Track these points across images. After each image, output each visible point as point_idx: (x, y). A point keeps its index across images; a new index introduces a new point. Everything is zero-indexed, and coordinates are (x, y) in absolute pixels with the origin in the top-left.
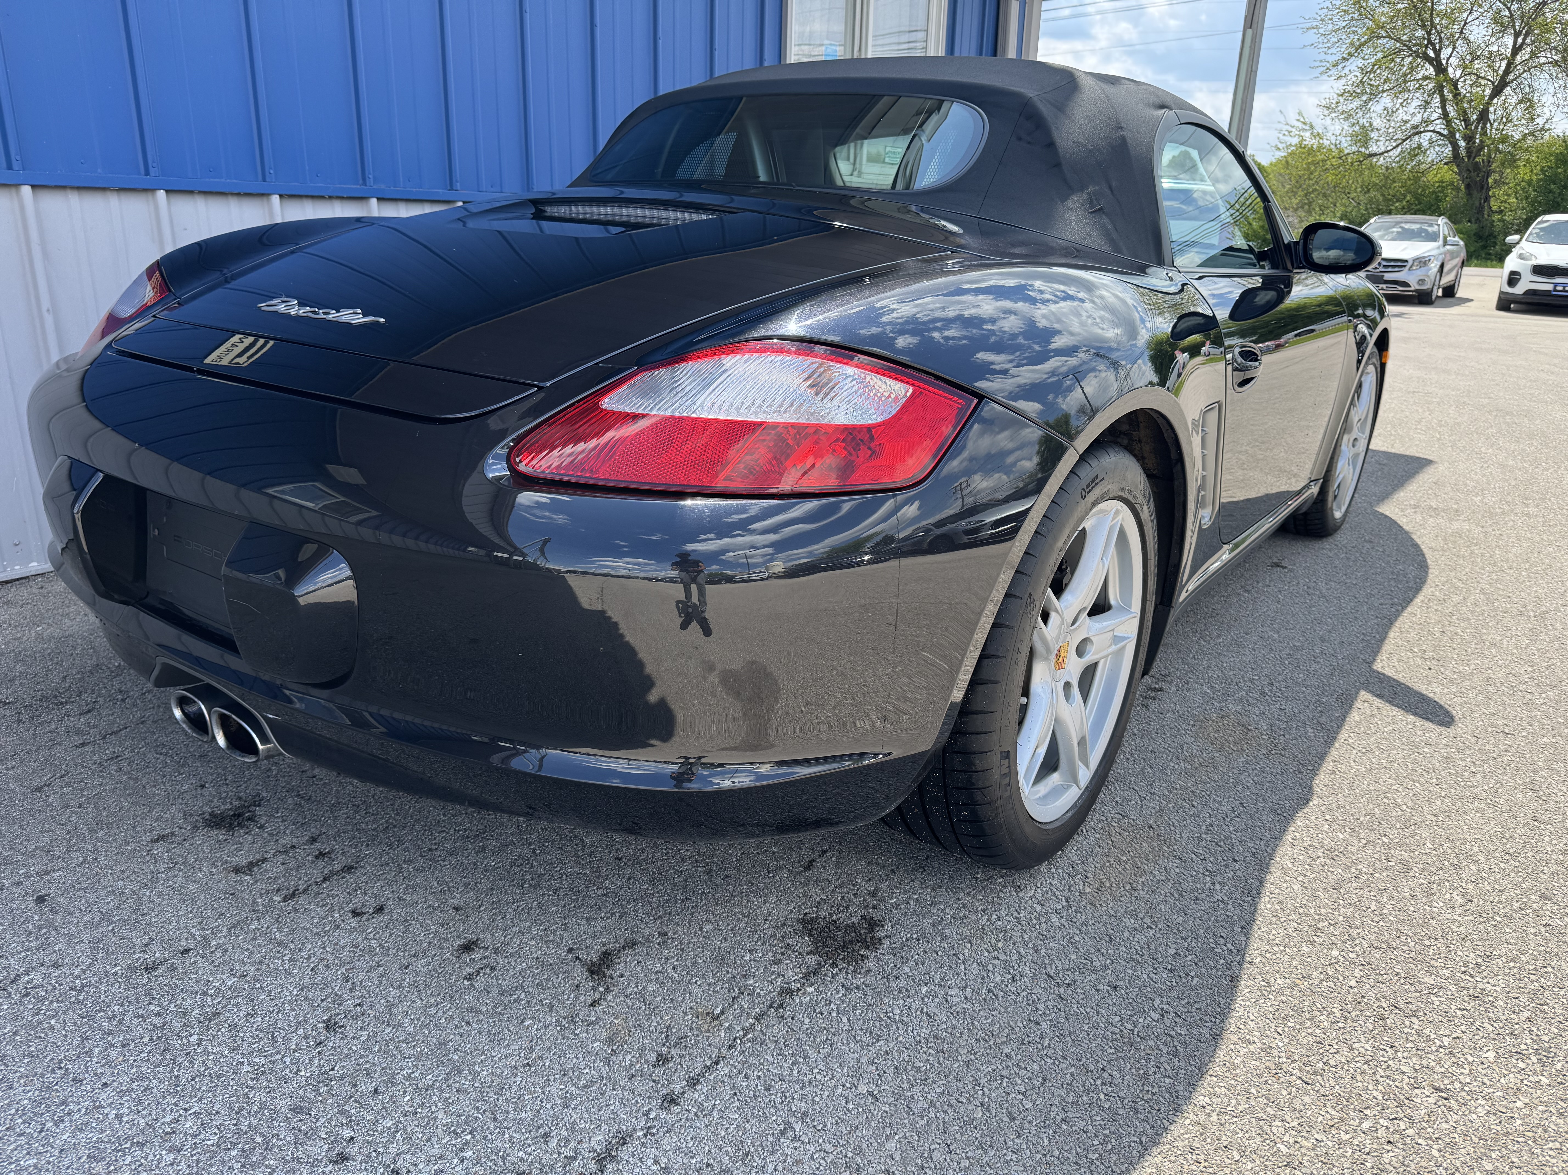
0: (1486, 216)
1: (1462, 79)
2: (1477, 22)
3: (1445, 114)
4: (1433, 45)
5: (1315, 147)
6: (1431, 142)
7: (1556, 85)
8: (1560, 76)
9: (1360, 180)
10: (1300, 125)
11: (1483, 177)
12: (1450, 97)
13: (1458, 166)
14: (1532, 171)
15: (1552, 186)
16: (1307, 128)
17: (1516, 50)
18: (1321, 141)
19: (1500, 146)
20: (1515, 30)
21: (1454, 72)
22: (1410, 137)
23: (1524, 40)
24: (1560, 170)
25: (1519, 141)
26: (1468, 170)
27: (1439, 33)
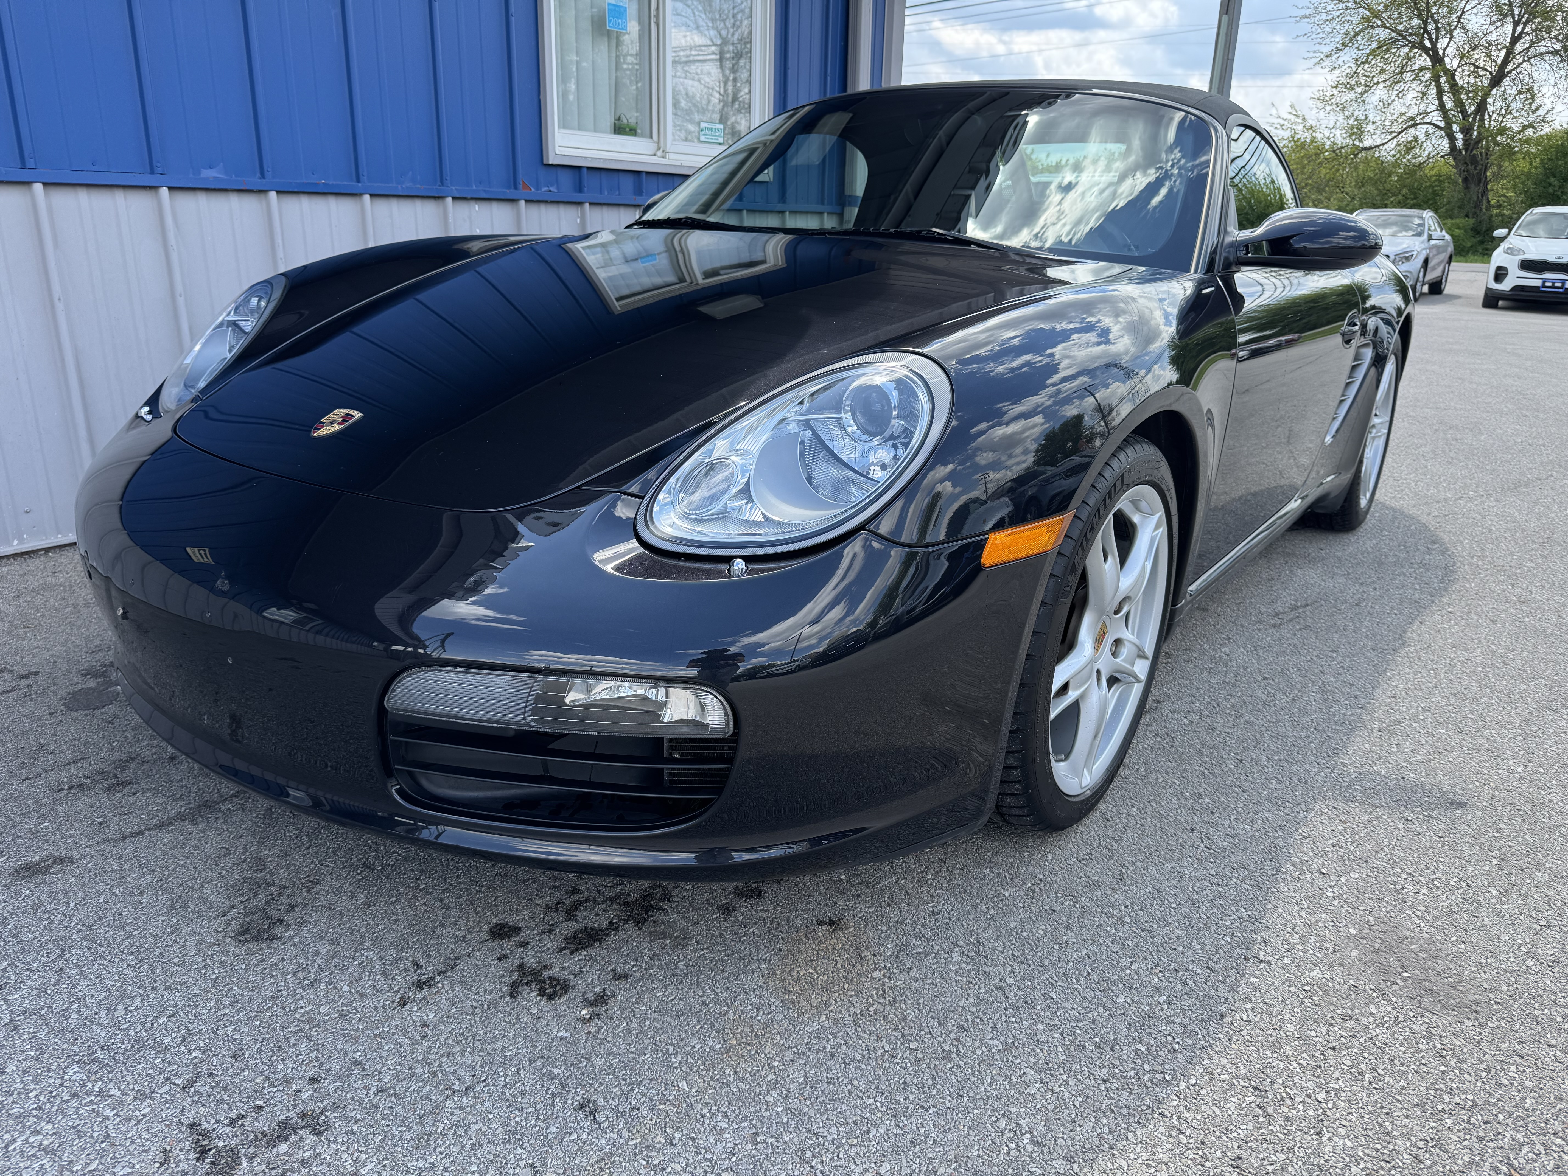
0: (1484, 210)
1: (1459, 70)
2: (1475, 10)
3: (1442, 106)
4: (1429, 34)
5: (1308, 140)
6: (1427, 134)
7: (1557, 75)
8: (1561, 65)
9: (1354, 174)
10: (1293, 118)
11: (1481, 170)
12: (1447, 87)
13: (1455, 159)
14: (1531, 164)
15: (1552, 180)
16: (1300, 121)
17: (1515, 40)
18: (1314, 134)
19: (1498, 138)
20: (1514, 18)
21: (1451, 63)
22: (1405, 129)
23: (1523, 29)
24: (1560, 163)
25: (1519, 132)
26: (1466, 163)
27: (1436, 22)
